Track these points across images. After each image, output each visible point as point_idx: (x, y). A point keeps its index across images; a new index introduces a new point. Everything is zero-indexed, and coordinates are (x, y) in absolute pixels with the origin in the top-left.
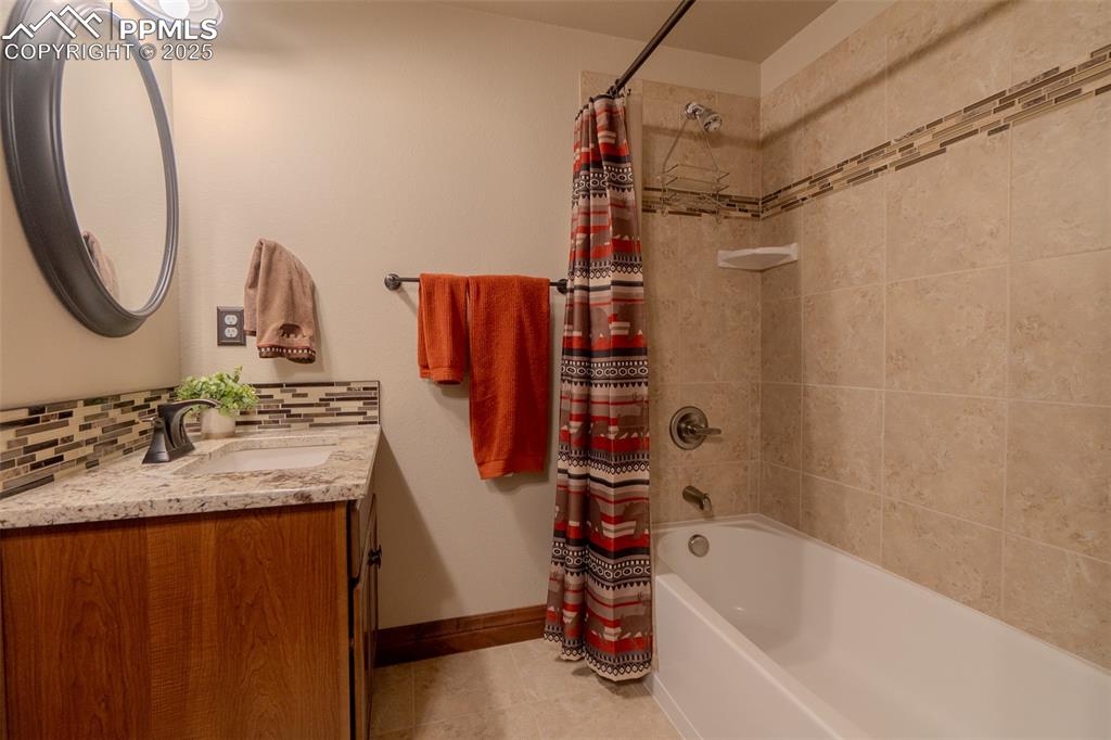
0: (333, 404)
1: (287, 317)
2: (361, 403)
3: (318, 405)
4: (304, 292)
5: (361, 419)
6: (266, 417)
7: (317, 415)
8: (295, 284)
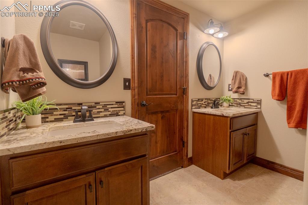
0: (249, 104)
1: (239, 85)
2: (256, 104)
3: (246, 103)
4: (243, 80)
5: (256, 107)
6: (236, 105)
7: (246, 106)
8: (241, 78)
